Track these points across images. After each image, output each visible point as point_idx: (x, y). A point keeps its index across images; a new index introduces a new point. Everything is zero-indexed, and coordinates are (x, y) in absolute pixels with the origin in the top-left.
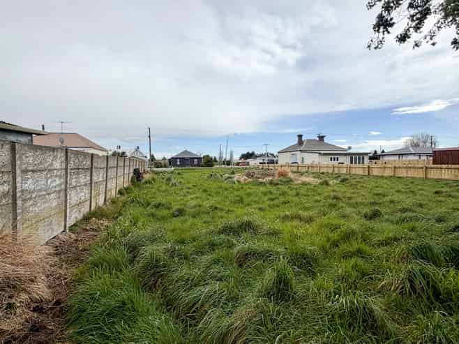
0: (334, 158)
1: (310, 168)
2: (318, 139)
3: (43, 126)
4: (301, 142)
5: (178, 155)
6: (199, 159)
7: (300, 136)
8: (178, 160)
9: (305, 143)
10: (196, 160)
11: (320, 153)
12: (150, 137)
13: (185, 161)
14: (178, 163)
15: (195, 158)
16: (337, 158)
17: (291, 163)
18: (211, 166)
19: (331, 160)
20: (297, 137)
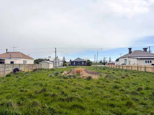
0: (148, 61)
3: (7, 49)
5: (74, 60)
6: (85, 62)
8: (74, 63)
10: (83, 63)
11: (138, 59)
12: (56, 52)
13: (78, 63)
14: (74, 64)
15: (83, 62)
17: (122, 64)
18: (90, 65)
19: (146, 63)
20: (128, 49)
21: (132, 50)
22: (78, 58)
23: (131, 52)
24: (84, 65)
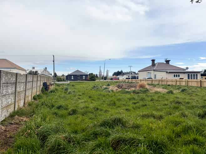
0: (177, 75)
1: (160, 82)
2: (165, 62)
4: (154, 64)
5: (72, 73)
6: (86, 76)
7: (153, 61)
8: (72, 77)
9: (156, 65)
10: (84, 77)
11: (167, 72)
12: (54, 61)
13: (77, 77)
14: (72, 78)
15: (84, 75)
16: (179, 75)
17: (148, 78)
18: (94, 80)
19: (175, 77)
20: (151, 61)
21: (156, 62)
22: (77, 70)
23: (155, 64)
24: (86, 80)
